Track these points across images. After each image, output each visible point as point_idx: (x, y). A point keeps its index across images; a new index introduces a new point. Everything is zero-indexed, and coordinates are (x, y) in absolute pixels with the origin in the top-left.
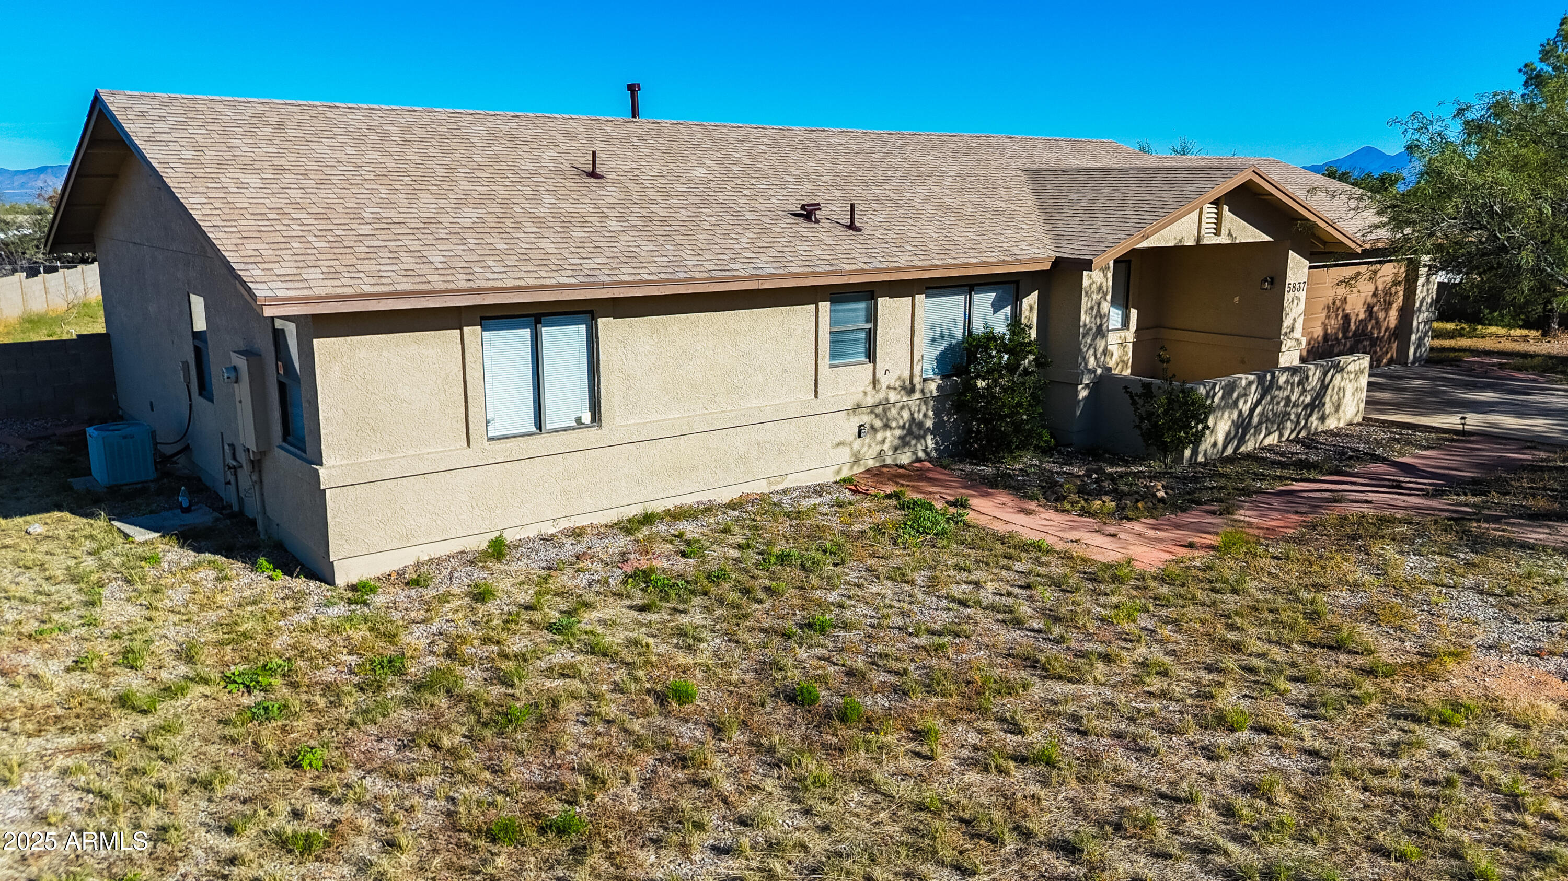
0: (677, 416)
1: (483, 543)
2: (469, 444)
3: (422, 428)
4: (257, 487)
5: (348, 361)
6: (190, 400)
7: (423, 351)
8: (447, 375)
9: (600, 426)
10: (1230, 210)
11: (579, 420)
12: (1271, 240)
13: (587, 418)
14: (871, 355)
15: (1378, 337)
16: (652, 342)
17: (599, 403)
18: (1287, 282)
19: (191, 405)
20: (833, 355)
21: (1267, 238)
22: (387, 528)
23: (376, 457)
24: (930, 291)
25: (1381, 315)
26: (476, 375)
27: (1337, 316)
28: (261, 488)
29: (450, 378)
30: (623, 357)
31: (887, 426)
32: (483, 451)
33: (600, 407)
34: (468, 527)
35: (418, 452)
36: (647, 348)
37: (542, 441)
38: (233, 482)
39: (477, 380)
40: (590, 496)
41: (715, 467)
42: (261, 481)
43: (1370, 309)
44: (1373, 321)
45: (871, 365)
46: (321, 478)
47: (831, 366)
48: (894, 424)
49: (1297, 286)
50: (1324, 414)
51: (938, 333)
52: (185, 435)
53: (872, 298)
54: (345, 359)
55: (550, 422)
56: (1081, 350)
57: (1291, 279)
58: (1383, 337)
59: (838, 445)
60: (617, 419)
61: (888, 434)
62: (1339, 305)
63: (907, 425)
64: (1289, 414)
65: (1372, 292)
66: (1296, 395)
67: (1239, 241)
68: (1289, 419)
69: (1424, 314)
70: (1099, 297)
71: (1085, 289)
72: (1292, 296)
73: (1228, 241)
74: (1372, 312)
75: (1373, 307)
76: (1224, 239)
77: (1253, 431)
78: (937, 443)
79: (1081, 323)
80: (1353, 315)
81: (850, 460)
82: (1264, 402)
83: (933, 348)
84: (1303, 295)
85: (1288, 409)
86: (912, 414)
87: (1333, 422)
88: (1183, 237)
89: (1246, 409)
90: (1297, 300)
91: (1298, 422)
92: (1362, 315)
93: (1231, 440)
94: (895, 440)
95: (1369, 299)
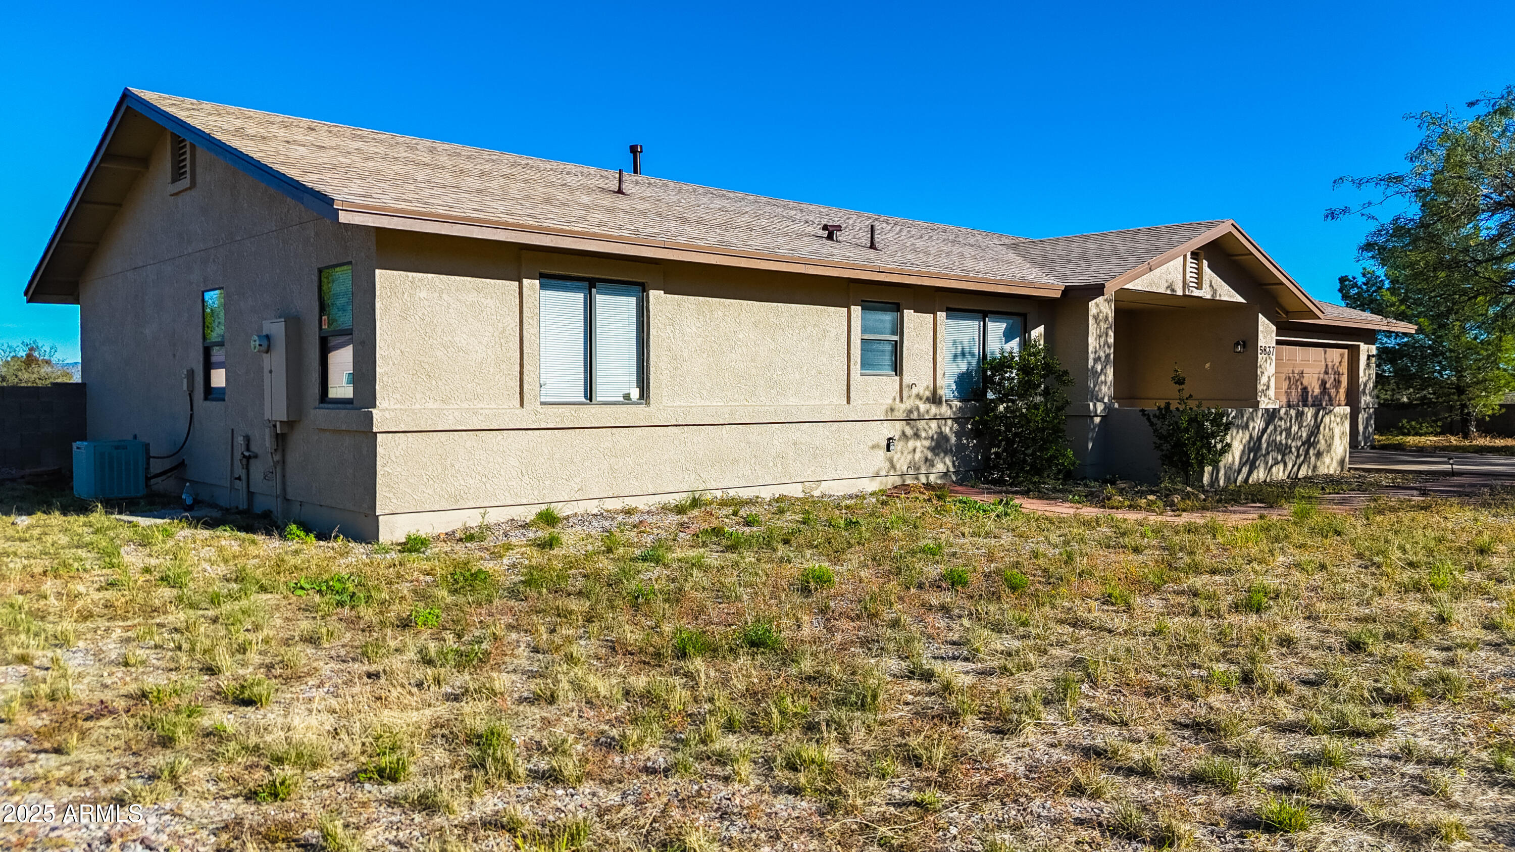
0: (719, 404)
1: (530, 514)
2: (522, 404)
3: (476, 381)
4: (279, 470)
5: (409, 299)
6: (192, 409)
7: (483, 300)
8: (504, 331)
9: (648, 404)
10: (1209, 266)
11: (627, 397)
12: (1244, 301)
13: (635, 394)
14: (897, 368)
16: (698, 324)
17: (648, 379)
18: (1259, 344)
19: (191, 415)
20: (863, 366)
21: (1240, 299)
22: (436, 485)
23: (431, 405)
24: (950, 313)
26: (532, 331)
27: (1297, 389)
28: (283, 469)
29: (508, 332)
30: (671, 335)
31: (917, 435)
32: (536, 413)
33: (648, 383)
34: (516, 494)
35: (472, 407)
36: (694, 329)
37: (593, 411)
38: (244, 477)
39: (533, 337)
40: (637, 478)
41: (755, 463)
42: (284, 462)
43: (1323, 385)
45: (898, 378)
46: (374, 420)
47: (862, 375)
48: (923, 434)
49: (1268, 350)
50: (1318, 451)
51: (959, 350)
52: (182, 447)
53: (898, 310)
54: (406, 296)
55: (601, 394)
56: (1088, 387)
57: (1262, 342)
60: (665, 400)
61: (918, 444)
62: (1297, 377)
63: (935, 437)
64: (1290, 447)
65: (1323, 370)
66: (1295, 428)
67: (1218, 298)
68: (1291, 451)
69: (1368, 397)
70: (1106, 326)
71: (1094, 316)
72: (1265, 356)
73: (1209, 297)
74: (1325, 388)
75: (1326, 383)
76: (1205, 293)
77: (1262, 458)
78: (959, 466)
79: (1091, 349)
80: (1310, 390)
81: (881, 474)
82: (1269, 431)
83: (954, 366)
84: (1274, 358)
85: (1290, 442)
86: (939, 427)
87: (1327, 460)
88: (1171, 285)
89: (1255, 434)
90: (1269, 361)
91: (1298, 456)
92: (1317, 391)
93: (1245, 464)
94: (925, 451)
95: (1322, 376)
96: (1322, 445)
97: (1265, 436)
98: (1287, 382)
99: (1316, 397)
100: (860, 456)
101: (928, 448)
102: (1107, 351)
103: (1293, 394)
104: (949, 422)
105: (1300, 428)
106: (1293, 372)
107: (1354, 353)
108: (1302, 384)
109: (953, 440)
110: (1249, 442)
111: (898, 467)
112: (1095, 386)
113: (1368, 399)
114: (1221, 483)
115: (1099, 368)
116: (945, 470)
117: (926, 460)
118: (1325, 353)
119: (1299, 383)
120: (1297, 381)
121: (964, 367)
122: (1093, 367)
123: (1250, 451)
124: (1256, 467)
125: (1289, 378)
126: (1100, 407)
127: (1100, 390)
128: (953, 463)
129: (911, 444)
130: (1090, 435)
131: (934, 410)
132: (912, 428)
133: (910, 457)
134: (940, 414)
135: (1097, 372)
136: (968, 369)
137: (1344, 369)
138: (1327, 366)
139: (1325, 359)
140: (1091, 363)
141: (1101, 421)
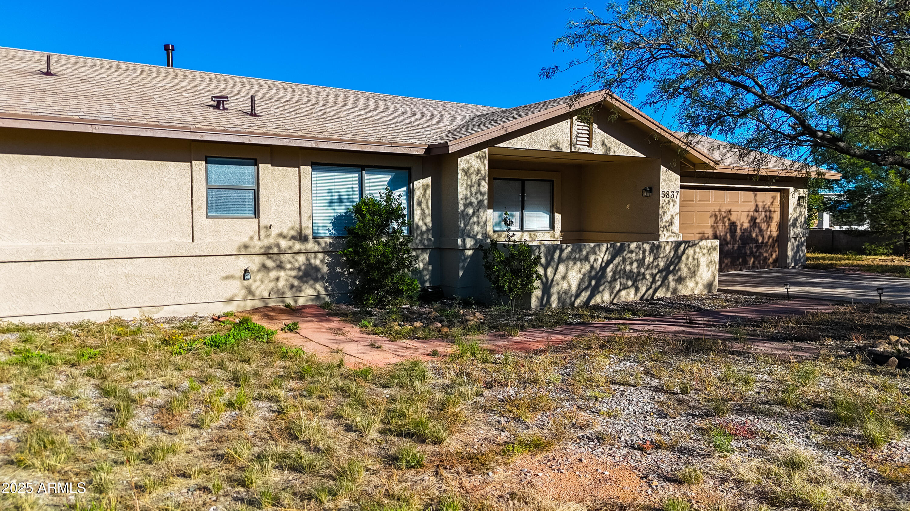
12: (643, 156)
14: (257, 213)
15: (762, 242)
18: (661, 190)
20: (209, 208)
21: (638, 155)
24: (317, 167)
25: (764, 226)
27: (724, 223)
31: (280, 267)
43: (753, 220)
44: (757, 230)
45: (257, 220)
47: (208, 217)
48: (288, 266)
49: (671, 194)
50: (680, 277)
51: (336, 197)
53: (256, 165)
56: (458, 227)
57: (664, 187)
58: (767, 242)
59: (227, 278)
61: (282, 274)
62: (725, 215)
63: (303, 268)
64: (644, 274)
65: (754, 208)
66: (649, 259)
67: (612, 154)
68: (644, 278)
69: (799, 229)
70: (478, 178)
71: (464, 170)
72: (667, 200)
73: (601, 153)
74: (755, 223)
75: (756, 219)
76: (597, 149)
77: (607, 284)
78: (333, 290)
79: (460, 196)
80: (738, 223)
81: (236, 299)
82: (615, 262)
83: (330, 210)
84: (678, 200)
85: (643, 270)
86: (308, 259)
87: (690, 284)
88: (556, 144)
89: (597, 265)
90: (672, 204)
91: (654, 281)
92: (746, 225)
93: (585, 289)
94: (291, 280)
95: (751, 213)
96: (684, 271)
97: (611, 266)
98: (714, 218)
99: (745, 230)
100: (211, 284)
101: (295, 277)
102: (480, 198)
103: (720, 227)
104: (320, 256)
105: (656, 258)
106: (720, 211)
107: (785, 195)
108: (729, 220)
109: (325, 269)
110: (590, 272)
111: (257, 293)
112: (466, 226)
113: (798, 230)
114: (554, 305)
115: (470, 211)
116: (316, 294)
117: (292, 286)
118: (755, 195)
119: (726, 219)
120: (724, 218)
121: (341, 210)
122: (463, 211)
123: (591, 279)
124: (599, 292)
125: (716, 216)
126: (469, 243)
127: (472, 229)
128: (326, 289)
129: (273, 274)
130: (461, 265)
131: (298, 246)
132: (274, 261)
133: (272, 284)
134: (306, 250)
135: (468, 214)
136: (346, 213)
137: (776, 207)
138: (757, 206)
139: (756, 201)
140: (461, 207)
141: (473, 254)
